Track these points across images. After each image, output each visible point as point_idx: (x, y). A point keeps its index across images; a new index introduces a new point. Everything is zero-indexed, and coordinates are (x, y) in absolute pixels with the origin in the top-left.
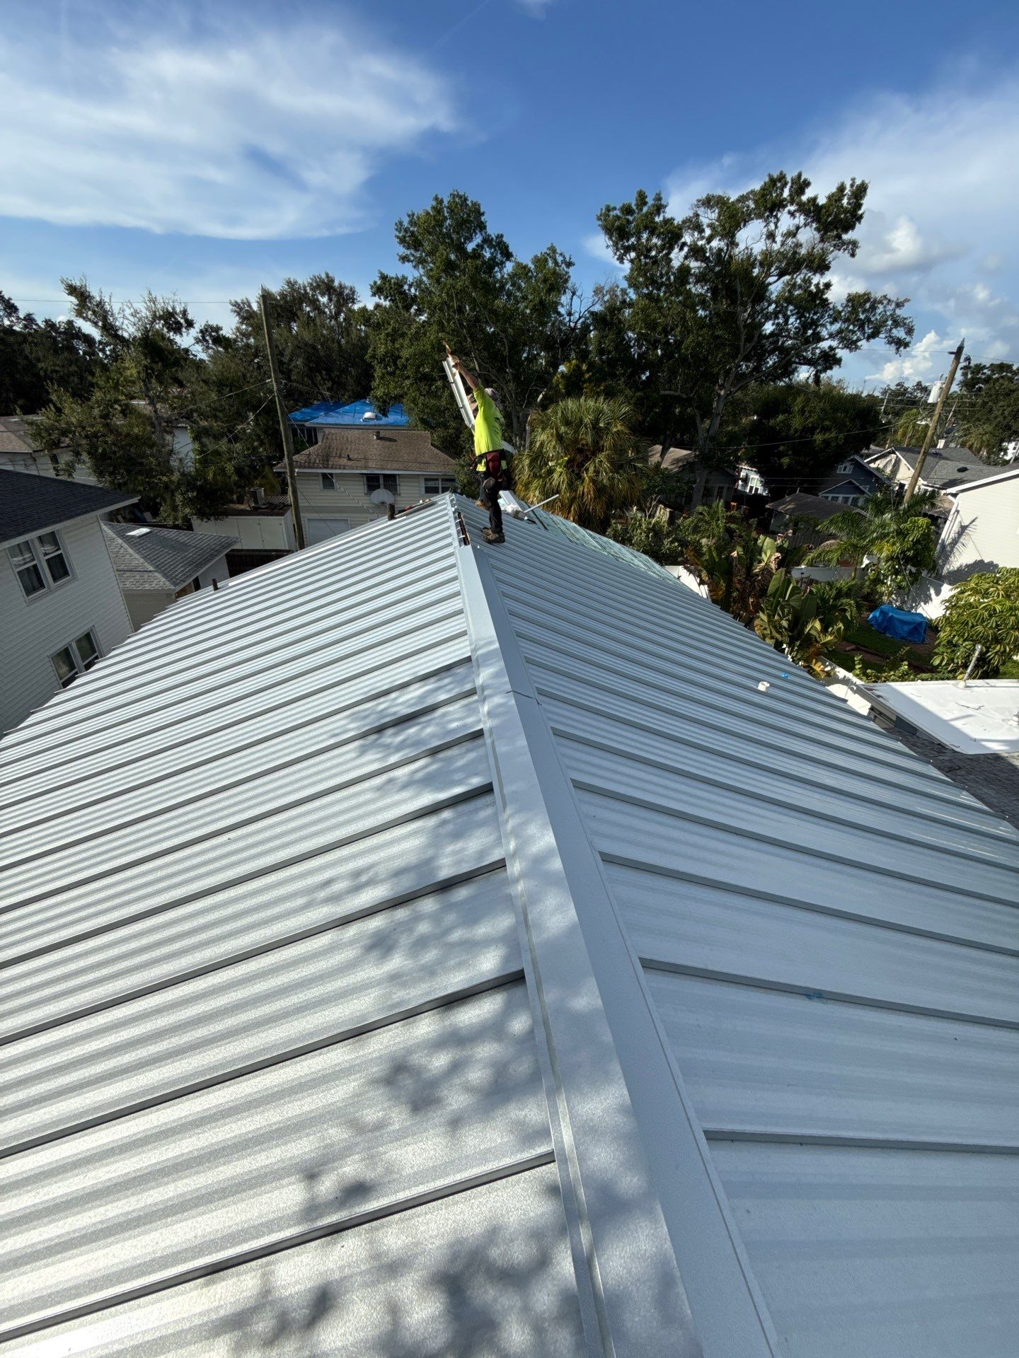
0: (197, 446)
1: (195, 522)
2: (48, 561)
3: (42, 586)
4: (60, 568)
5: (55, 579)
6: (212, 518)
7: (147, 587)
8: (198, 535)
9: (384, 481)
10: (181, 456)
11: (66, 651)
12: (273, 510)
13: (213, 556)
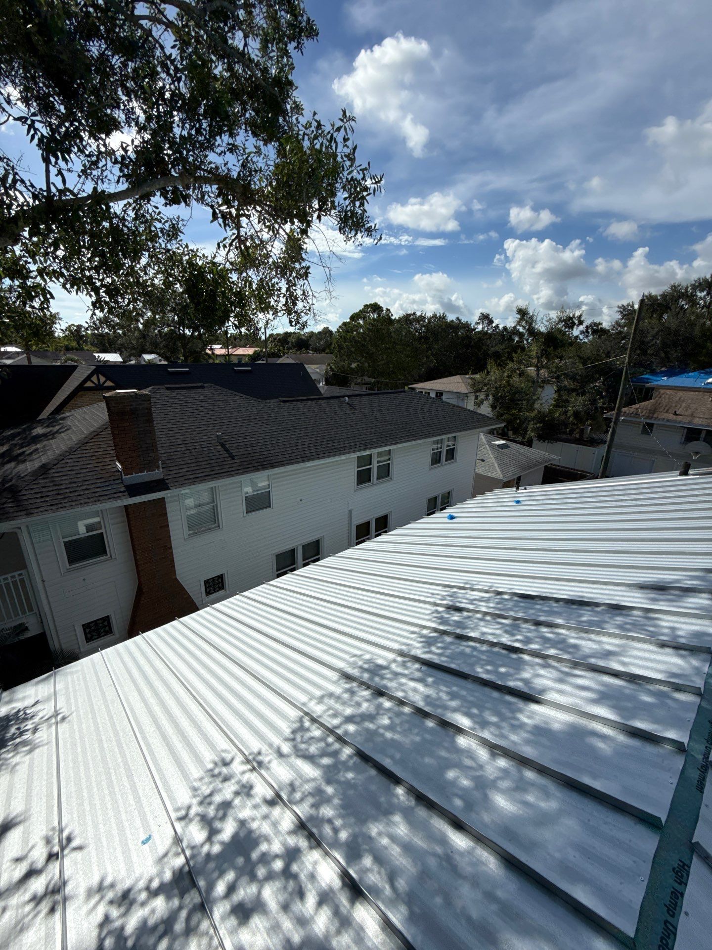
0: (556, 396)
1: (535, 442)
2: (447, 450)
3: (439, 462)
4: (451, 454)
5: (446, 460)
6: (547, 441)
7: (489, 475)
8: (533, 450)
9: (706, 435)
10: (543, 401)
11: (436, 498)
12: (592, 443)
13: (536, 465)
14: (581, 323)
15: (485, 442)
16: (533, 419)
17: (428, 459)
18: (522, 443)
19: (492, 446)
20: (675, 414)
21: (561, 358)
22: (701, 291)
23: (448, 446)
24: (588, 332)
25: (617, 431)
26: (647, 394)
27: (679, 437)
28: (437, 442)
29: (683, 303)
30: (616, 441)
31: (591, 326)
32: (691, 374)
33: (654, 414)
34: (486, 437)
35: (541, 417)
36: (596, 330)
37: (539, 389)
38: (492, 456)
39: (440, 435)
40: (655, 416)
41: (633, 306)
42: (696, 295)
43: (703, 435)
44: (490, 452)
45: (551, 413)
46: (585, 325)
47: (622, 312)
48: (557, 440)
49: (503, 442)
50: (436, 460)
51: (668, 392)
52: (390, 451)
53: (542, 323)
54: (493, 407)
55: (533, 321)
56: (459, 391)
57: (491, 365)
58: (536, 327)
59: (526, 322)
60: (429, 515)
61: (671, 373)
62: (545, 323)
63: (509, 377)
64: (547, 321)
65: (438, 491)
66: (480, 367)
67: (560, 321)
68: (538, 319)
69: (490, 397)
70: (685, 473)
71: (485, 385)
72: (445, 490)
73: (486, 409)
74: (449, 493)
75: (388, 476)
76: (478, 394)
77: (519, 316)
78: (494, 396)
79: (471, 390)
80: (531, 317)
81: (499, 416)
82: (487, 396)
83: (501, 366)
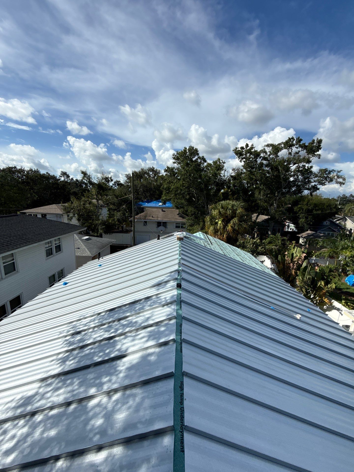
0: (108, 212)
1: (103, 235)
2: (56, 247)
3: (52, 254)
4: (59, 248)
5: (56, 252)
6: (108, 234)
7: (84, 255)
8: (103, 239)
9: (163, 224)
10: (103, 215)
11: (54, 275)
12: (127, 232)
13: (106, 246)
14: (112, 180)
15: (78, 239)
16: (100, 224)
17: (44, 254)
18: (97, 236)
19: (82, 240)
20: (152, 217)
21: (107, 195)
22: (151, 172)
23: (56, 244)
24: (116, 185)
25: (135, 225)
26: (142, 210)
27: (155, 225)
28: (48, 243)
29: (146, 176)
30: (136, 230)
31: (116, 182)
32: (154, 202)
33: (146, 217)
34: (78, 236)
35: (104, 223)
36: (118, 183)
37: (100, 210)
38: (83, 245)
39: (49, 239)
40: (147, 218)
41: (130, 175)
42: (149, 173)
43: (162, 224)
44: (82, 243)
45: (107, 221)
46: (114, 181)
47: (127, 177)
48: (113, 232)
49: (87, 237)
50: (49, 253)
51: (149, 209)
52: (12, 254)
53: (95, 179)
54: (79, 220)
55: (90, 178)
56: (57, 213)
57: (72, 198)
58: (92, 181)
59: (87, 178)
60: (51, 286)
61: (148, 202)
62: (97, 179)
63: (84, 204)
64: (97, 178)
65: (55, 271)
66: (66, 200)
67: (103, 179)
68: (93, 177)
69: (76, 215)
70: (159, 239)
71: (72, 209)
72: (59, 269)
73: (75, 222)
74: (62, 270)
75: (15, 270)
76: (69, 214)
77: (83, 175)
78: (78, 214)
79: (64, 212)
80: (89, 176)
81: (83, 224)
82: (74, 214)
83: (79, 199)
